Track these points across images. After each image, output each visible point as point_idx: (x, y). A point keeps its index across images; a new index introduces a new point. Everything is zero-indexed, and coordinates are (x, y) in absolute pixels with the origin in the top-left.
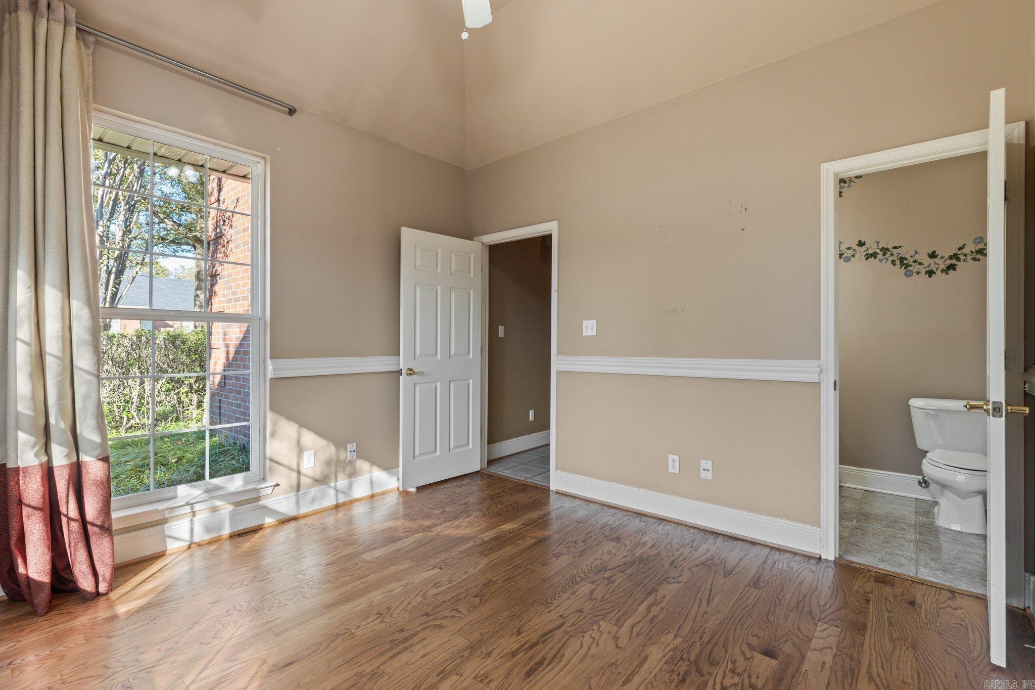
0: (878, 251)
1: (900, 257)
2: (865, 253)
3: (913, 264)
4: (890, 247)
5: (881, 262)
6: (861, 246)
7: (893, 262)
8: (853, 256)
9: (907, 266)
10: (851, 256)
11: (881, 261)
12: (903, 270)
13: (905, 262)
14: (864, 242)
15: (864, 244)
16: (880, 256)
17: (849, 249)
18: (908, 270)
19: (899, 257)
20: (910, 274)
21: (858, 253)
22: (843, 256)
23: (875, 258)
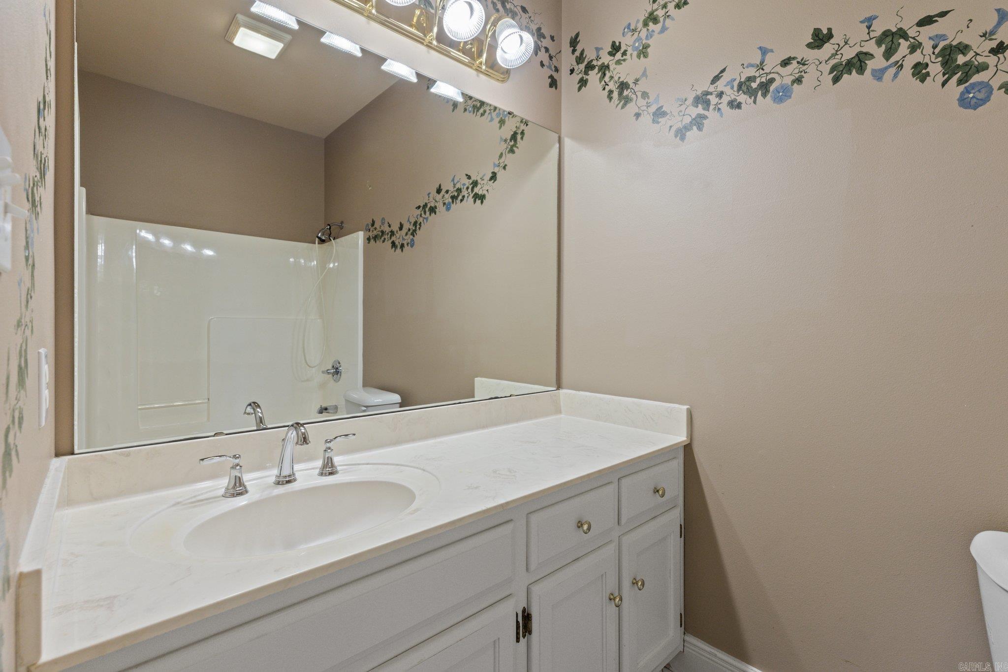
0: (871, 47)
1: (944, 49)
2: (833, 62)
3: (992, 60)
4: (908, 24)
5: (880, 79)
6: (819, 47)
7: (920, 71)
8: (799, 81)
9: (970, 70)
10: (793, 82)
11: (878, 75)
12: (954, 89)
13: (961, 59)
14: (830, 30)
15: (830, 35)
16: (877, 62)
17: (785, 63)
18: (973, 86)
19: (937, 51)
20: (981, 96)
21: (811, 69)
22: (772, 88)
23: (861, 70)
